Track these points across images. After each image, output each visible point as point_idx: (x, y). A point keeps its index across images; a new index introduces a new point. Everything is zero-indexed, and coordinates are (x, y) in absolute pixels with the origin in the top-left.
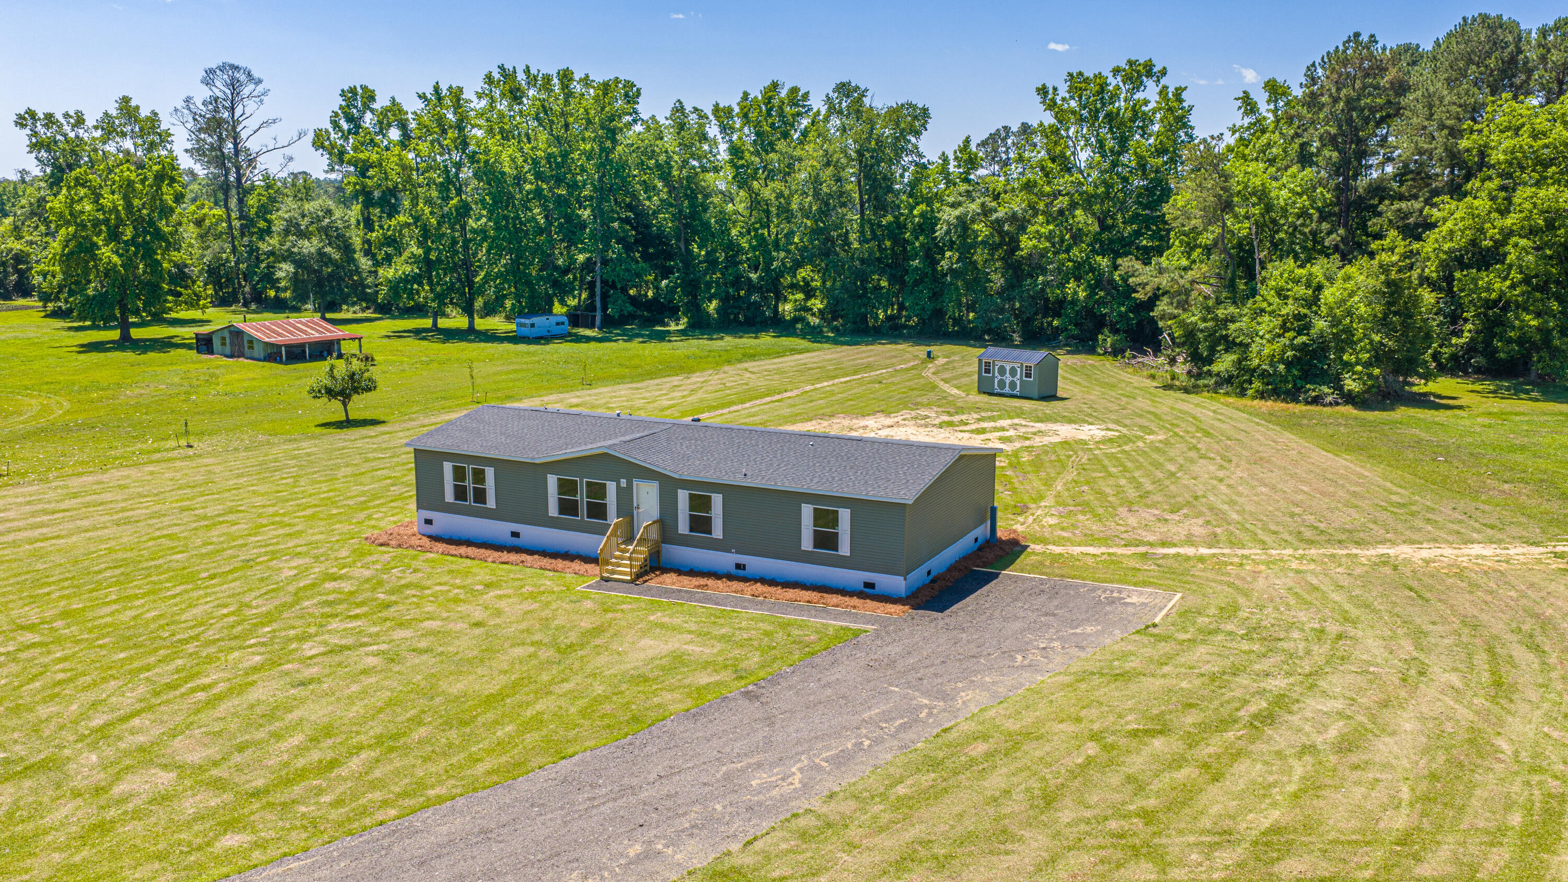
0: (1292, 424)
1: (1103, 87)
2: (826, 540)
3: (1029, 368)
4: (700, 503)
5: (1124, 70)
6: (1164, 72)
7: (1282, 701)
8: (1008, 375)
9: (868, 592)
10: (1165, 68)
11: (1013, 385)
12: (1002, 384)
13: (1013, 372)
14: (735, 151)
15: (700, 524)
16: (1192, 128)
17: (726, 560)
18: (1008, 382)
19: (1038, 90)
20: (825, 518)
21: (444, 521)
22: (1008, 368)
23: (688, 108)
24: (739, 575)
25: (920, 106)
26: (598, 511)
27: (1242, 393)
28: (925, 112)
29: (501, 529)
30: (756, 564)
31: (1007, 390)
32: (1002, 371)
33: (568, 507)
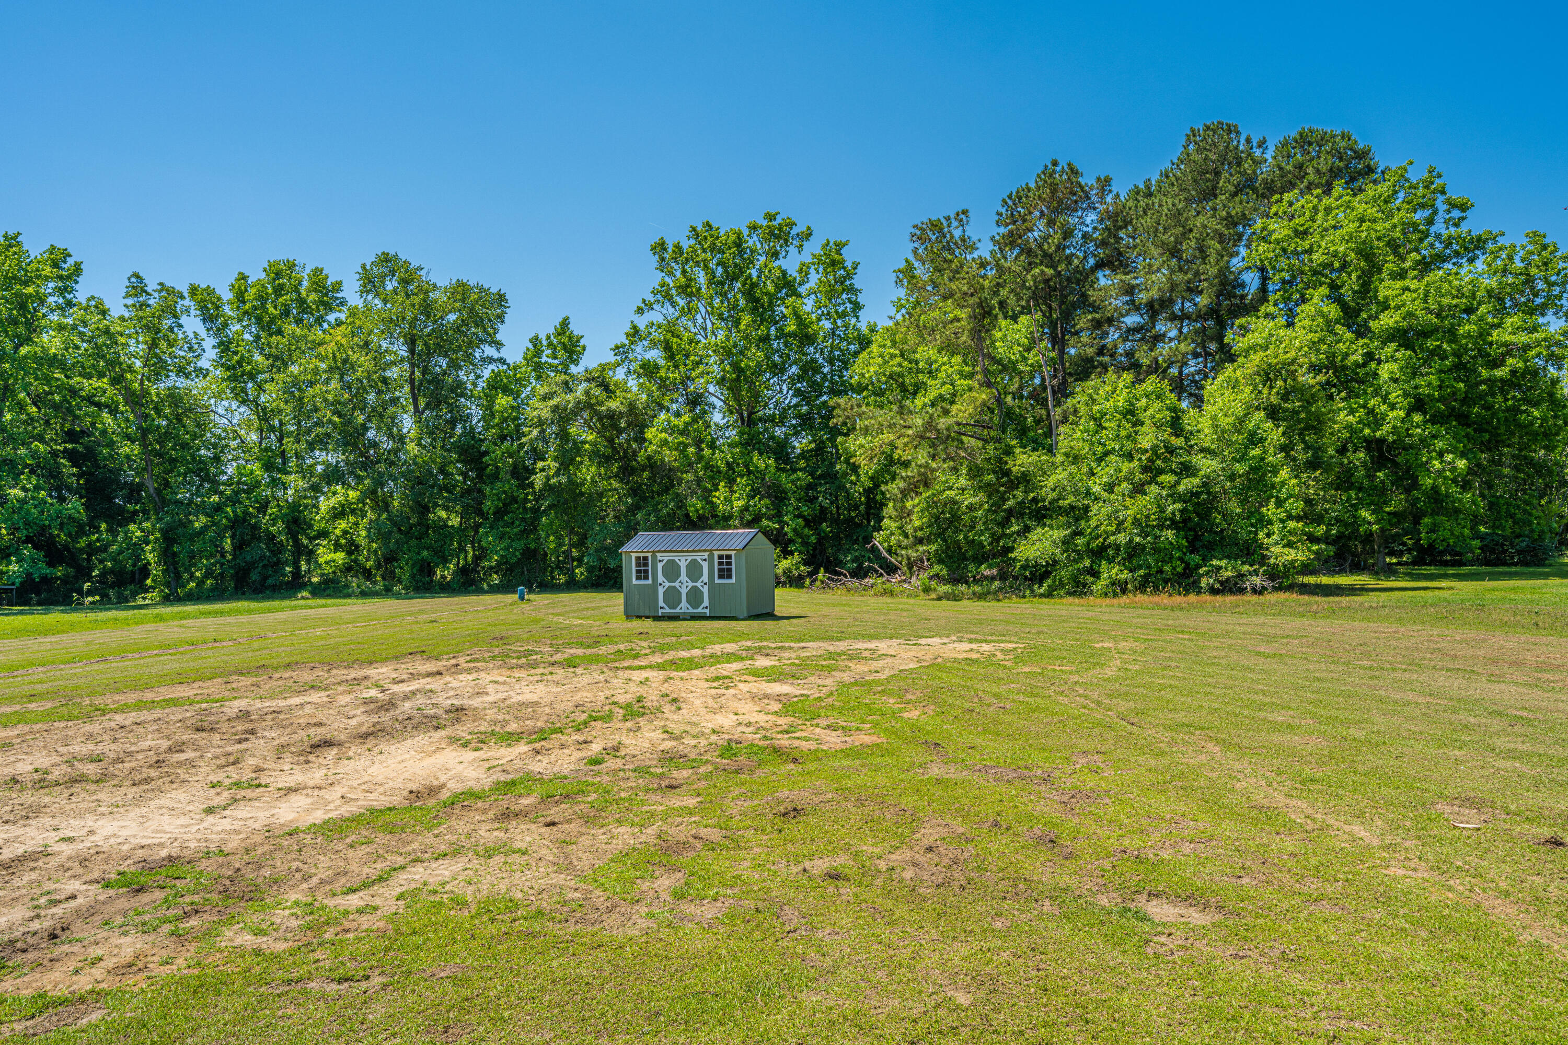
1: (739, 243)
3: (725, 561)
5: (761, 227)
6: (808, 235)
8: (683, 577)
10: (809, 228)
11: (695, 596)
12: (673, 596)
13: (694, 571)
14: (225, 347)
16: (856, 291)
18: (684, 591)
19: (653, 248)
22: (683, 564)
23: (152, 286)
25: (494, 290)
27: (1083, 591)
28: (501, 298)
31: (684, 607)
32: (672, 571)
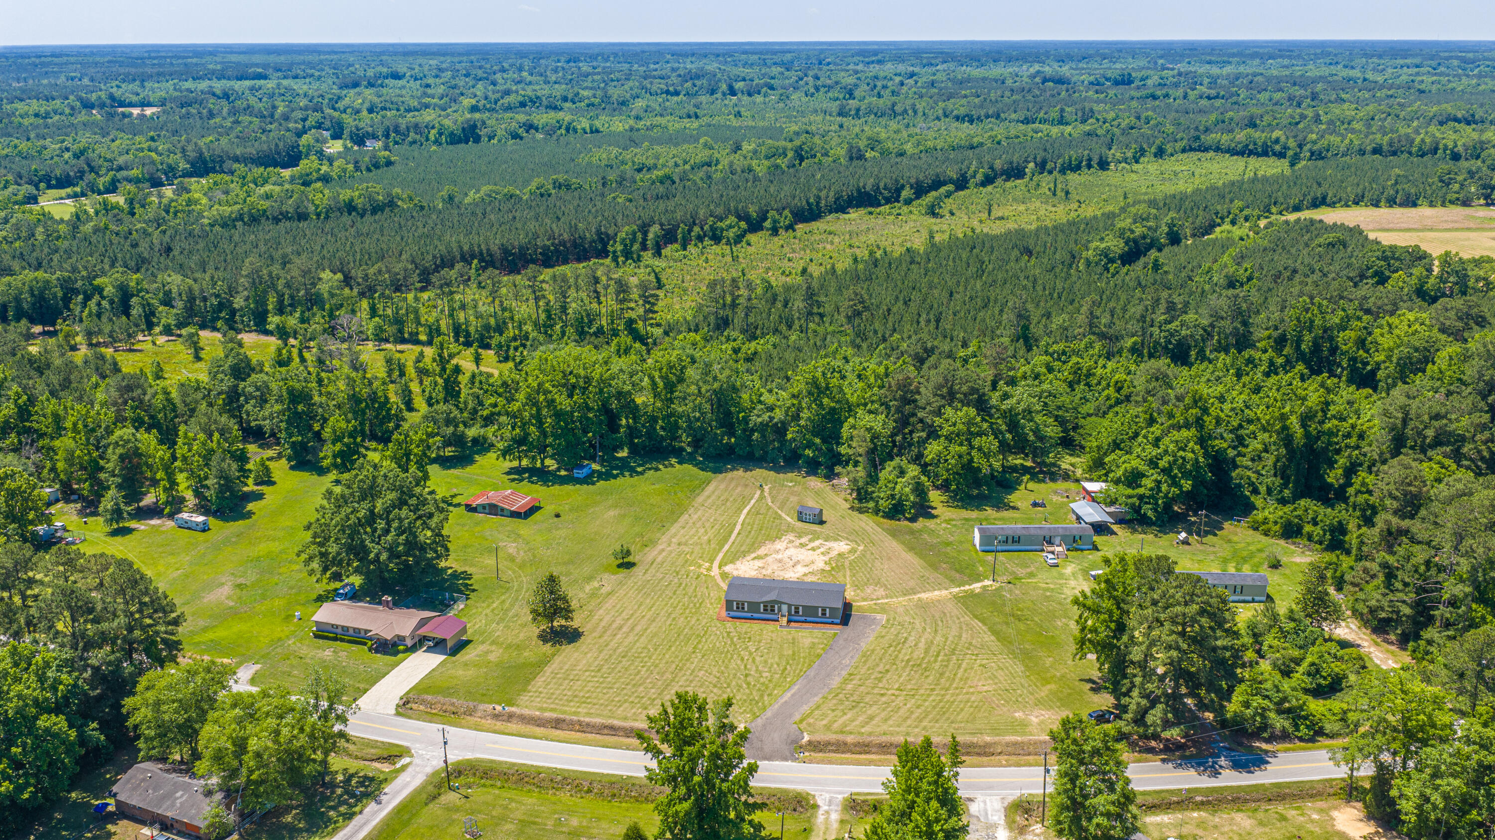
0: (894, 534)
2: (824, 614)
4: (797, 608)
7: (906, 639)
9: (832, 623)
15: (797, 612)
17: (803, 619)
20: (824, 610)
21: (732, 614)
24: (805, 622)
26: (773, 610)
27: (877, 514)
29: (749, 615)
30: (809, 619)
33: (765, 610)
